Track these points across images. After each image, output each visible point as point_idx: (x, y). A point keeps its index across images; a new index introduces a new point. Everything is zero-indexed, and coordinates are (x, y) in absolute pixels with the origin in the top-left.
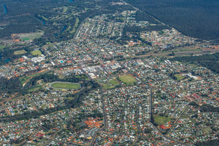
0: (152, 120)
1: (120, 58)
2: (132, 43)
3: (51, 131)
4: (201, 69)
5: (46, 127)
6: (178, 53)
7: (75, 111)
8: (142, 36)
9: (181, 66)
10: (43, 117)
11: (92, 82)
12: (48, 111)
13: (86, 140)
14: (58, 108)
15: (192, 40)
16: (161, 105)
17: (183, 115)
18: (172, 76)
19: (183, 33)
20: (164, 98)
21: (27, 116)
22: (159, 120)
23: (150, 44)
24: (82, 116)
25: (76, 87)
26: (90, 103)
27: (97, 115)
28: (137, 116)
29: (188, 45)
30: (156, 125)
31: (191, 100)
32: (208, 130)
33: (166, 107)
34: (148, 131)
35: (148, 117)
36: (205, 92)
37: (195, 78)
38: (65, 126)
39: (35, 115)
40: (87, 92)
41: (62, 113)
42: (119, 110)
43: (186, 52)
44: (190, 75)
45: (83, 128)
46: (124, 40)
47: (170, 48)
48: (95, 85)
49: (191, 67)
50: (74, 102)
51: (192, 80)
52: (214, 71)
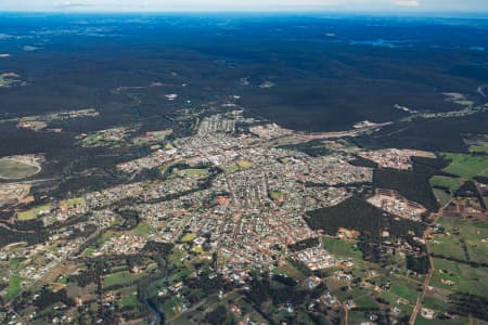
0: (269, 196)
1: (236, 148)
2: (243, 136)
3: (190, 209)
4: (300, 154)
5: (186, 206)
6: (281, 142)
7: (207, 192)
8: (251, 130)
9: (285, 153)
10: (182, 198)
11: (217, 168)
12: (185, 193)
13: (220, 215)
14: (193, 191)
15: (290, 132)
16: (274, 184)
17: (292, 191)
18: (279, 160)
19: (282, 127)
20: (275, 178)
21: (169, 198)
22: (275, 195)
23: (258, 136)
24: (214, 196)
25: (204, 173)
26: (217, 185)
27: (225, 194)
28: (257, 193)
29: (287, 135)
30: (273, 199)
31: (297, 179)
32: (313, 201)
33: (278, 185)
34: (267, 205)
35: (265, 193)
36: (307, 172)
37: (297, 161)
38: (201, 204)
39: (176, 196)
40: (214, 175)
41: (197, 194)
42: (242, 189)
43: (286, 141)
44: (292, 158)
45: (216, 205)
46: (237, 134)
47: (274, 138)
48: (220, 171)
49: (292, 152)
50: (205, 184)
51: (294, 163)
52: (310, 155)
